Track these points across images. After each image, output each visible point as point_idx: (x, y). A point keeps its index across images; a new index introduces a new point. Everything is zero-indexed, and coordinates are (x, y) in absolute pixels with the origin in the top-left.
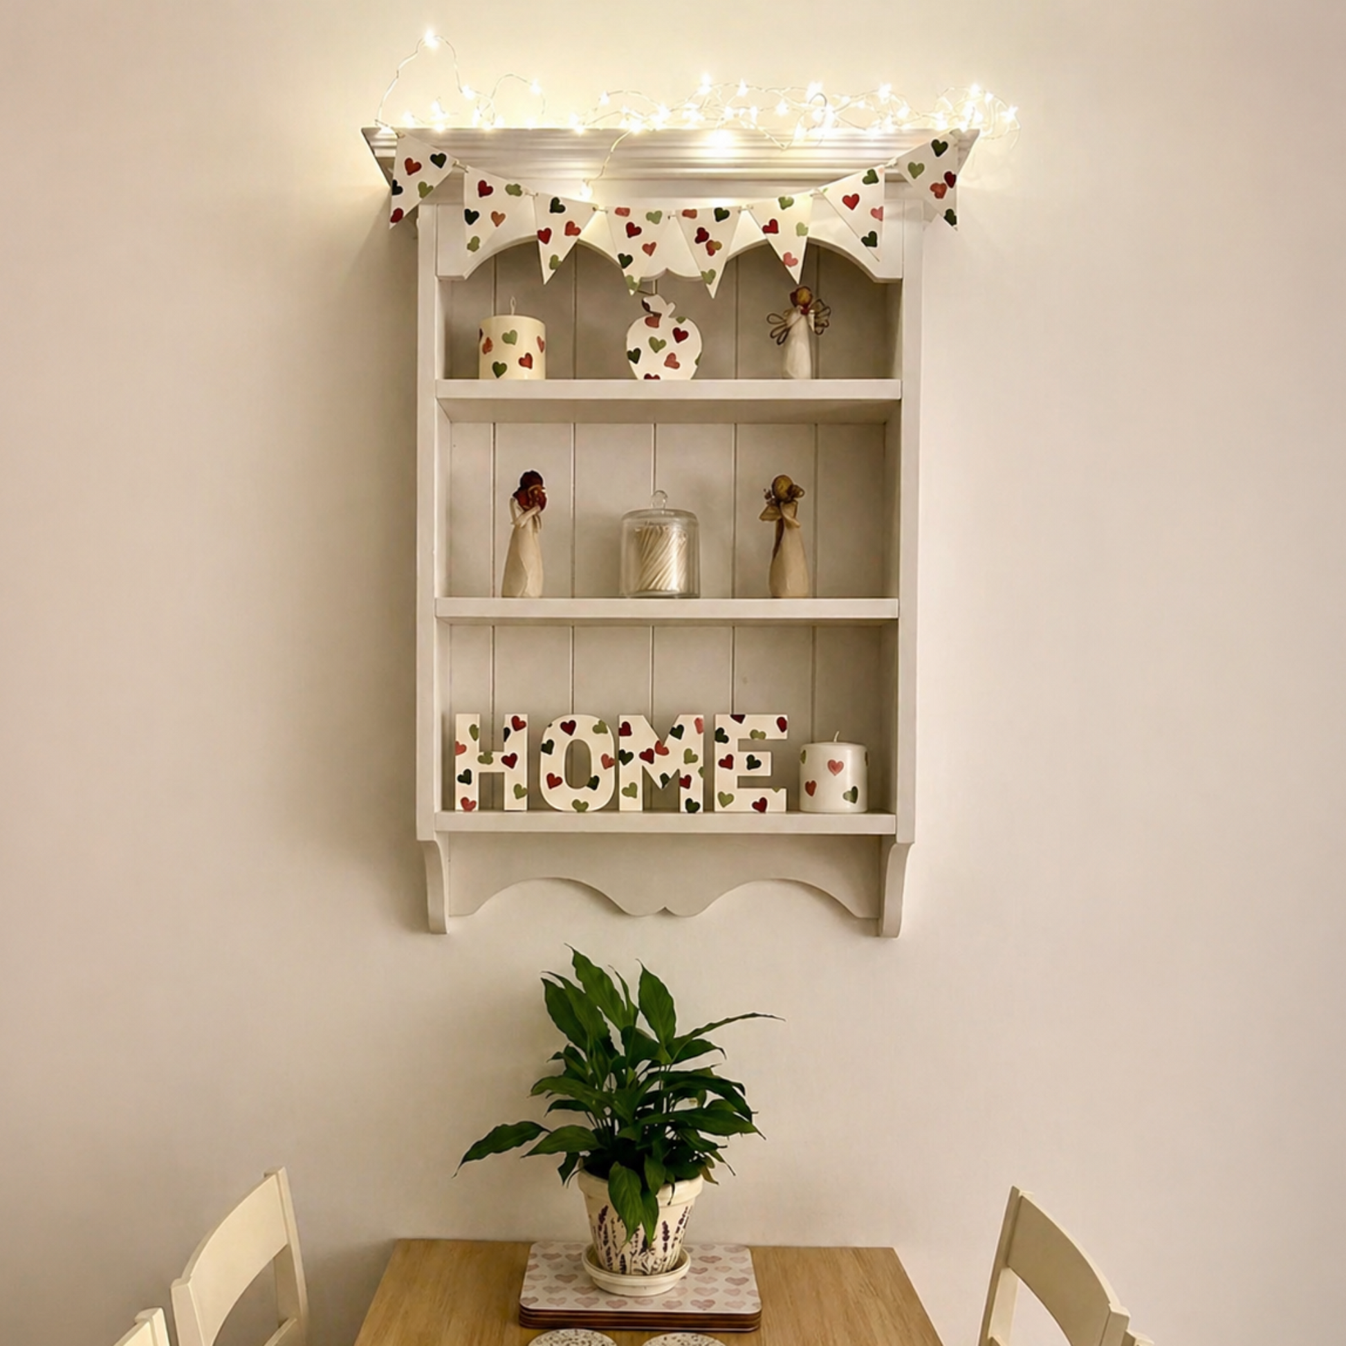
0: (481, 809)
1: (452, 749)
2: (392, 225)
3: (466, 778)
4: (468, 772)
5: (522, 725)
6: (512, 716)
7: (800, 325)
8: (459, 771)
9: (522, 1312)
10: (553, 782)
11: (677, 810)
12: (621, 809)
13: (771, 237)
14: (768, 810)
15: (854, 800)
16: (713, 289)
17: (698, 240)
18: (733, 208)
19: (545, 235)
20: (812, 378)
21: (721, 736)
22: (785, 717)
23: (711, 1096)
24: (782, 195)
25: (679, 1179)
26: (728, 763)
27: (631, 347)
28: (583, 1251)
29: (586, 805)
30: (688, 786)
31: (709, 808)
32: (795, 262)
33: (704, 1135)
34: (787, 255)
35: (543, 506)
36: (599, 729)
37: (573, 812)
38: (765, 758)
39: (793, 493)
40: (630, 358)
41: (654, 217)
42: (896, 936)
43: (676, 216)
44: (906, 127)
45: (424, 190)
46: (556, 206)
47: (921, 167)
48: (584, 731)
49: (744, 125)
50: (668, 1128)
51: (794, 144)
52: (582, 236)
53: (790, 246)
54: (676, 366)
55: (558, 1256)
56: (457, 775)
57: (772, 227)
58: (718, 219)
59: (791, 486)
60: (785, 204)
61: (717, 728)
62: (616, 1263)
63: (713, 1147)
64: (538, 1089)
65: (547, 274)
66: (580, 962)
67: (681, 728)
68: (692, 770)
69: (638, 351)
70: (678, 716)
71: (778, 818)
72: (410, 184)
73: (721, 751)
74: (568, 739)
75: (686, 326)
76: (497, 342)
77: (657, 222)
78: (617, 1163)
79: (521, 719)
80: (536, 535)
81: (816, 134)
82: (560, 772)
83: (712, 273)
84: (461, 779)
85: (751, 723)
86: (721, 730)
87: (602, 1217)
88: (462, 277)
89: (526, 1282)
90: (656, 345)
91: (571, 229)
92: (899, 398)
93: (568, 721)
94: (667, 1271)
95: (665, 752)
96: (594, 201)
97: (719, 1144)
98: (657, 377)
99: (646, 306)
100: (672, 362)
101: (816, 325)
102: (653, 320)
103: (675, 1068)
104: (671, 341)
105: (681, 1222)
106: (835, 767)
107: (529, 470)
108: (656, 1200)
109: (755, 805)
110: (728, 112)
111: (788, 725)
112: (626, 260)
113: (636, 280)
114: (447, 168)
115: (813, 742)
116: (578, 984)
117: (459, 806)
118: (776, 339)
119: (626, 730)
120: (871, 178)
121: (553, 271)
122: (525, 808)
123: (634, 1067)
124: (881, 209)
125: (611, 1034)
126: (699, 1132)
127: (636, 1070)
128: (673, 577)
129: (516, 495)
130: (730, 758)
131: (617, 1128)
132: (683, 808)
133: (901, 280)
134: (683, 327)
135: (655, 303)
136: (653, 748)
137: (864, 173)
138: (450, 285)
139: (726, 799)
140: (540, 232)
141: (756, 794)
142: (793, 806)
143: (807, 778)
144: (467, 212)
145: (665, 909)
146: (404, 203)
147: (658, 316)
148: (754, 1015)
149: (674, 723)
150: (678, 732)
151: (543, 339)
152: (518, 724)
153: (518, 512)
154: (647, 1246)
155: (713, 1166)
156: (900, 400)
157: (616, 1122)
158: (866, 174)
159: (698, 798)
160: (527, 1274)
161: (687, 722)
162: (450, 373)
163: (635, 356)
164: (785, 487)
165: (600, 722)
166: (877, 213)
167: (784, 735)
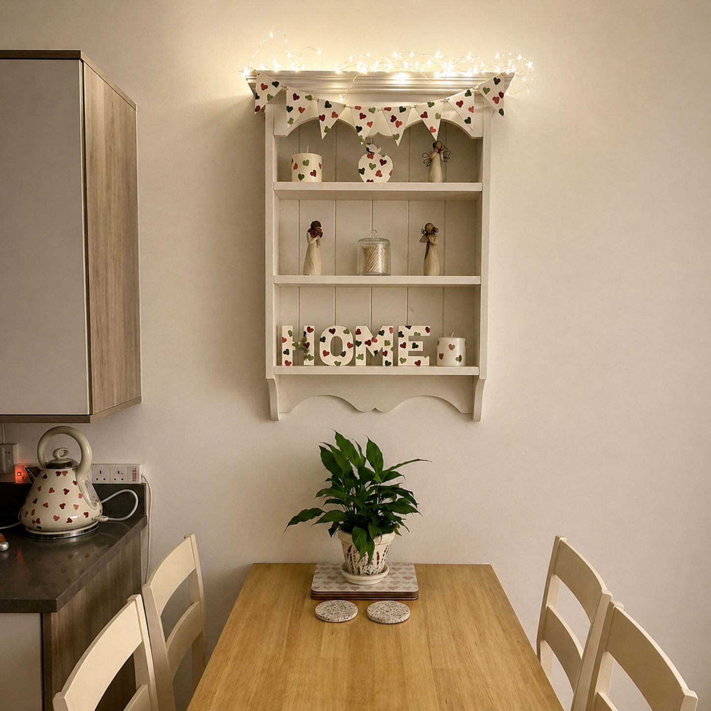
0: (293, 365)
1: (281, 340)
2: (256, 113)
3: (287, 352)
4: (287, 350)
5: (312, 330)
6: (307, 327)
7: (437, 158)
8: (284, 349)
9: (312, 593)
10: (326, 353)
11: (381, 365)
12: (356, 365)
13: (424, 119)
14: (421, 365)
15: (460, 361)
16: (398, 142)
17: (392, 121)
18: (407, 107)
19: (322, 118)
20: (443, 182)
21: (401, 335)
22: (429, 327)
23: (399, 497)
24: (429, 101)
25: (384, 533)
26: (404, 346)
27: (360, 168)
28: (340, 566)
29: (340, 363)
30: (386, 355)
31: (396, 364)
32: (435, 131)
33: (395, 514)
34: (432, 128)
35: (321, 236)
36: (346, 332)
37: (334, 366)
38: (420, 344)
39: (434, 230)
40: (360, 172)
41: (372, 110)
42: (479, 421)
43: (382, 110)
44: (483, 72)
45: (269, 97)
46: (328, 105)
47: (489, 89)
48: (339, 333)
49: (413, 71)
50: (379, 511)
51: (434, 79)
52: (339, 118)
53: (432, 123)
54: (381, 176)
55: (328, 568)
56: (283, 351)
57: (425, 115)
58: (401, 112)
59: (434, 228)
60: (431, 105)
61: (399, 331)
62: (356, 570)
63: (399, 519)
64: (319, 494)
65: (323, 134)
66: (338, 437)
67: (383, 331)
68: (388, 349)
69: (364, 169)
70: (381, 327)
71: (426, 368)
72: (263, 95)
73: (401, 341)
74: (333, 336)
75: (386, 158)
76: (300, 164)
77: (373, 113)
78: (356, 526)
79: (311, 328)
80: (318, 249)
81: (444, 75)
82: (328, 350)
83: (398, 135)
84: (285, 353)
85: (414, 329)
86: (401, 332)
87: (349, 550)
88: (285, 136)
89: (314, 580)
90: (372, 166)
91: (334, 115)
92: (481, 190)
93: (332, 329)
94: (379, 573)
95: (376, 341)
96: (344, 103)
97: (402, 518)
98: (372, 181)
99: (368, 149)
100: (379, 174)
101: (444, 158)
102: (371, 155)
103: (382, 484)
104: (378, 164)
105: (385, 551)
106: (452, 347)
107: (314, 221)
108: (374, 542)
109: (416, 363)
110: (406, 65)
111: (430, 330)
112: (359, 129)
113: (364, 138)
114: (279, 88)
115: (443, 337)
116: (338, 448)
117: (283, 363)
118: (426, 164)
119: (358, 332)
120: (468, 94)
121: (326, 133)
122: (313, 364)
123: (364, 484)
124: (473, 107)
125: (353, 470)
126: (393, 512)
127: (365, 485)
128: (380, 266)
129: (309, 231)
130: (405, 344)
131: (356, 511)
132: (384, 364)
133: (483, 138)
134: (384, 159)
135: (372, 148)
136: (371, 339)
137: (466, 91)
138: (280, 139)
139: (403, 360)
140: (320, 116)
141: (416, 359)
142: (433, 363)
143: (440, 351)
144: (288, 107)
145: (375, 409)
146: (261, 103)
147: (373, 153)
148: (418, 460)
149: (380, 329)
150: (382, 333)
151: (321, 163)
152: (310, 330)
153: (310, 239)
154: (369, 562)
155: (399, 527)
156: (482, 192)
157: (356, 509)
158: (466, 92)
159: (391, 360)
160: (314, 576)
161: (386, 329)
162: (280, 179)
163: (362, 171)
164: (431, 228)
165: (347, 329)
166: (471, 109)
167: (429, 334)
